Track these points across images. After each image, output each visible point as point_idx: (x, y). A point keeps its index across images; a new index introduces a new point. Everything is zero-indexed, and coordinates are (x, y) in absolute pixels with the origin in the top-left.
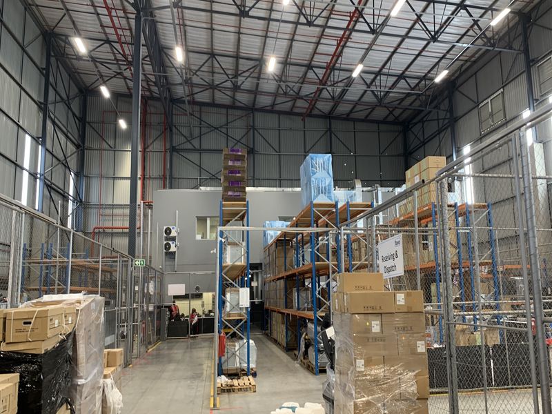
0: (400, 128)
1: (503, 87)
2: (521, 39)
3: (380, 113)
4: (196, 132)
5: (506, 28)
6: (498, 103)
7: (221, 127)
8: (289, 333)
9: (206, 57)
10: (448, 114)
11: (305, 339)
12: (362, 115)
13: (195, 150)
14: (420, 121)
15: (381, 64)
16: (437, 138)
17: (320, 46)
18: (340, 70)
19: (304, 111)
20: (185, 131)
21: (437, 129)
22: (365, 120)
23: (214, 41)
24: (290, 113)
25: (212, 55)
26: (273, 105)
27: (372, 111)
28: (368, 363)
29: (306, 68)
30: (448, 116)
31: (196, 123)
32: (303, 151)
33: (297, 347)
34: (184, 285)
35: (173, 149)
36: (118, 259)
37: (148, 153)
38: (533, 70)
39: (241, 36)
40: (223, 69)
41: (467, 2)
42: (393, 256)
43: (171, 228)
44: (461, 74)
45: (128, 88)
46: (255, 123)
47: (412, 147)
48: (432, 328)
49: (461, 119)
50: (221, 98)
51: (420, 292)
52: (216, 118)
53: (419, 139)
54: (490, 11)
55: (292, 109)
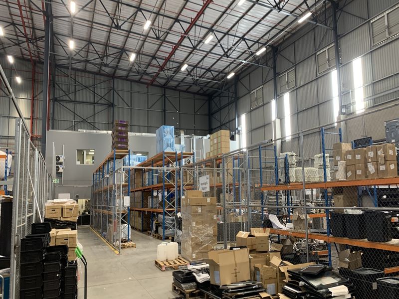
0: (206, 98)
1: (263, 85)
2: (272, 60)
3: (195, 88)
4: (72, 89)
5: (265, 53)
6: (260, 93)
7: (91, 86)
8: (144, 222)
9: (85, 43)
10: (234, 95)
11: (156, 223)
12: (185, 88)
13: (71, 101)
14: (218, 96)
15: (198, 62)
16: (227, 108)
17: (161, 47)
18: (173, 62)
19: (149, 82)
20: (64, 88)
21: (228, 102)
22: (186, 91)
23: (92, 34)
24: (139, 82)
25: (89, 42)
26: (127, 76)
27: (190, 87)
28: (197, 223)
29: (152, 58)
30: (234, 96)
31: (72, 83)
32: (147, 107)
33: (151, 229)
34: (69, 194)
35: (55, 100)
37: (36, 101)
38: (278, 78)
39: (111, 34)
40: (96, 51)
41: (246, 37)
42: (206, 184)
43: (60, 156)
44: (242, 72)
45: (22, 54)
46: (115, 86)
47: (213, 110)
48: (220, 216)
49: (241, 99)
50: (90, 67)
51: (215, 198)
52: (87, 80)
53: (217, 106)
54: (257, 44)
55: (140, 80)
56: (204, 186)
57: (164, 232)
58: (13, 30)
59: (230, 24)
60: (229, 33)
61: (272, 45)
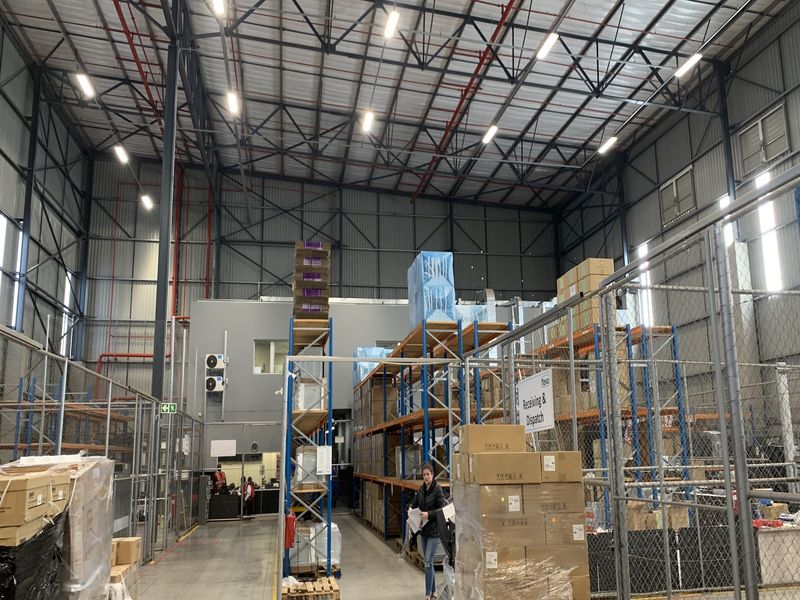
0: (548, 217)
1: (693, 163)
2: (716, 96)
3: (522, 195)
4: (256, 216)
5: (697, 81)
6: (686, 185)
7: (294, 209)
8: (390, 512)
9: (272, 108)
10: (617, 199)
12: (497, 197)
13: (253, 242)
14: (576, 208)
15: (524, 126)
16: (602, 232)
17: (437, 99)
18: (465, 132)
19: (414, 189)
20: (239, 215)
21: (601, 219)
22: (501, 205)
23: (284, 85)
24: (394, 192)
25: (281, 105)
26: (370, 179)
27: (508, 194)
28: (503, 556)
29: (418, 129)
30: (617, 201)
31: (257, 202)
32: (412, 247)
33: (401, 534)
34: (234, 441)
35: (222, 241)
36: (136, 403)
37: (185, 246)
38: (734, 140)
39: (323, 79)
40: (297, 126)
41: (643, 44)
42: (540, 401)
43: (216, 356)
44: (635, 143)
45: (156, 150)
46: (343, 205)
47: (566, 245)
48: (594, 504)
49: (635, 207)
50: (294, 167)
51: (577, 454)
52: (286, 196)
53: (576, 233)
54: (674, 57)
55: (397, 186)
56: (534, 411)
58: (129, 94)
59: (599, 12)
60: (599, 37)
61: (715, 57)
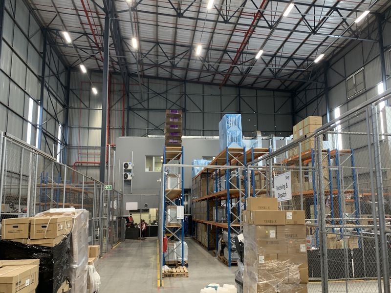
0: (289, 94)
1: (364, 66)
2: (377, 32)
3: (275, 84)
4: (145, 96)
5: (367, 24)
6: (361, 77)
7: (163, 93)
9: (152, 45)
10: (324, 85)
11: (222, 242)
12: (262, 85)
13: (144, 109)
14: (303, 90)
15: (276, 49)
16: (316, 102)
17: (233, 37)
18: (247, 53)
19: (221, 82)
20: (137, 96)
21: (316, 95)
22: (265, 89)
23: (158, 33)
24: (211, 84)
25: (157, 43)
26: (199, 78)
27: (268, 83)
28: (267, 258)
29: (223, 52)
30: (324, 86)
31: (145, 90)
32: (220, 111)
33: (216, 248)
34: (137, 203)
35: (130, 109)
36: (94, 185)
37: (112, 111)
38: (386, 54)
39: (177, 30)
40: (164, 53)
41: (338, 6)
42: (285, 187)
43: (128, 163)
44: (333, 57)
45: (99, 66)
46: (186, 91)
47: (298, 108)
48: (310, 236)
49: (334, 89)
50: (163, 73)
51: (302, 211)
52: (159, 87)
53: (302, 102)
54: (355, 12)
55: (212, 81)
56: (282, 191)
57: (230, 256)
58: (86, 40)
60: (315, 4)
61: (377, 11)
